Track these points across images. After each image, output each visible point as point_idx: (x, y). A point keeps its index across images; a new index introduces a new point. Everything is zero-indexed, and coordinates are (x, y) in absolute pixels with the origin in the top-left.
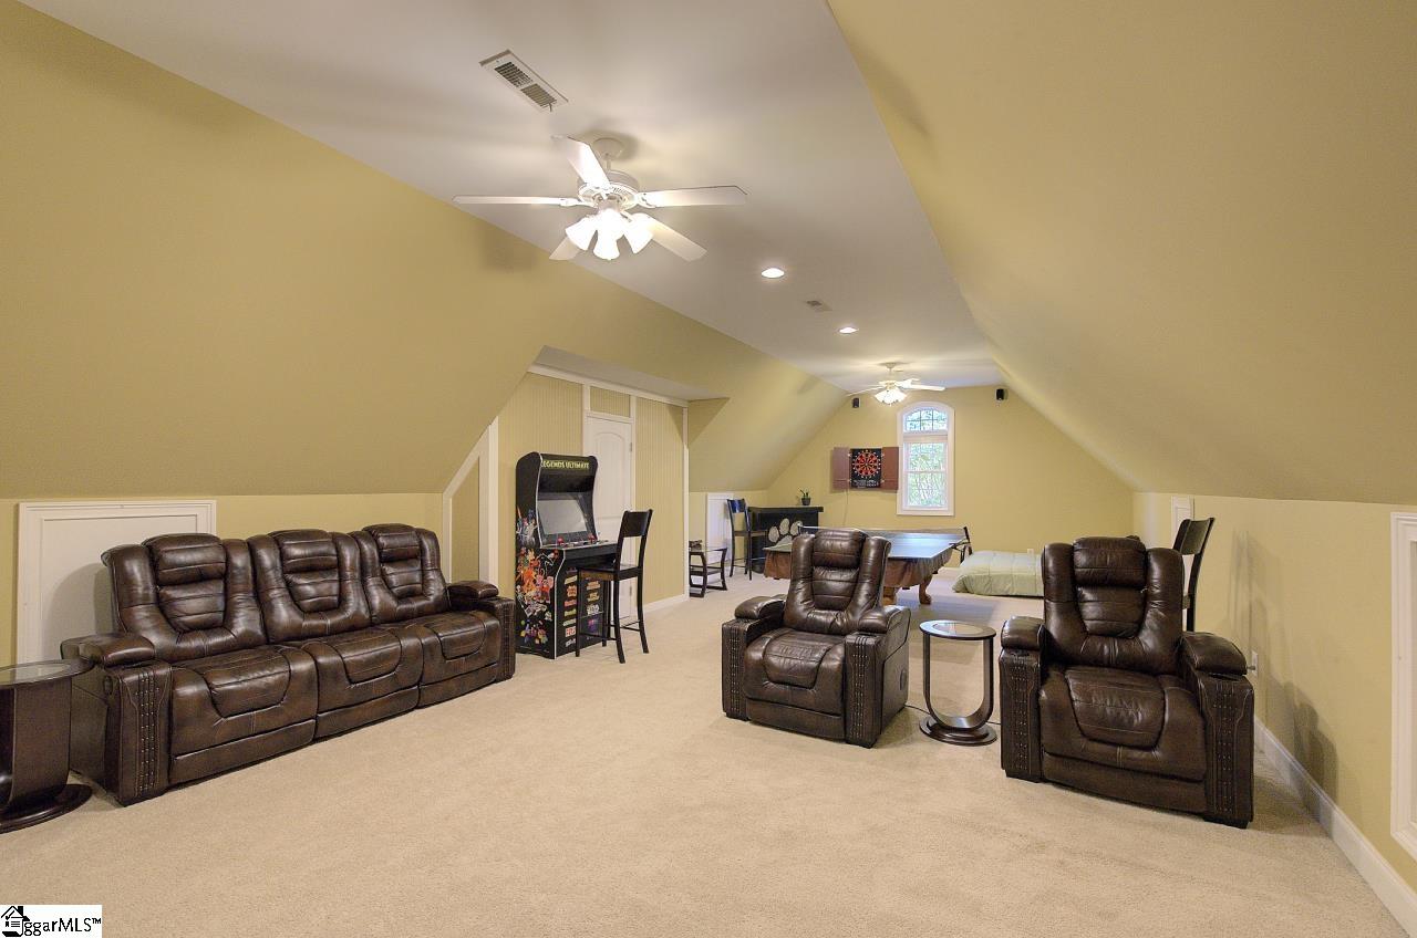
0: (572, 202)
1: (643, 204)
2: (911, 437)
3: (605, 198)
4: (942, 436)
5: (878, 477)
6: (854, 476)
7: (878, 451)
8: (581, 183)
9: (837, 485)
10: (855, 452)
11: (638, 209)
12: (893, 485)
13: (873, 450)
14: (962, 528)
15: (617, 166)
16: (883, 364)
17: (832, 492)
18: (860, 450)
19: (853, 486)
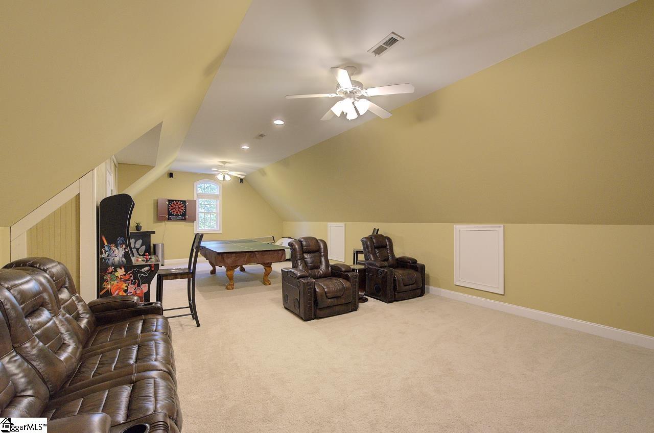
0: (334, 95)
1: (365, 95)
2: (201, 196)
3: (349, 92)
4: (216, 197)
5: (184, 215)
6: (170, 214)
7: (184, 202)
8: (338, 86)
9: (159, 218)
10: (170, 201)
11: (362, 97)
12: (193, 219)
13: (181, 201)
14: (272, 236)
15: (354, 78)
16: (220, 162)
17: (155, 222)
18: (173, 201)
19: (169, 219)
